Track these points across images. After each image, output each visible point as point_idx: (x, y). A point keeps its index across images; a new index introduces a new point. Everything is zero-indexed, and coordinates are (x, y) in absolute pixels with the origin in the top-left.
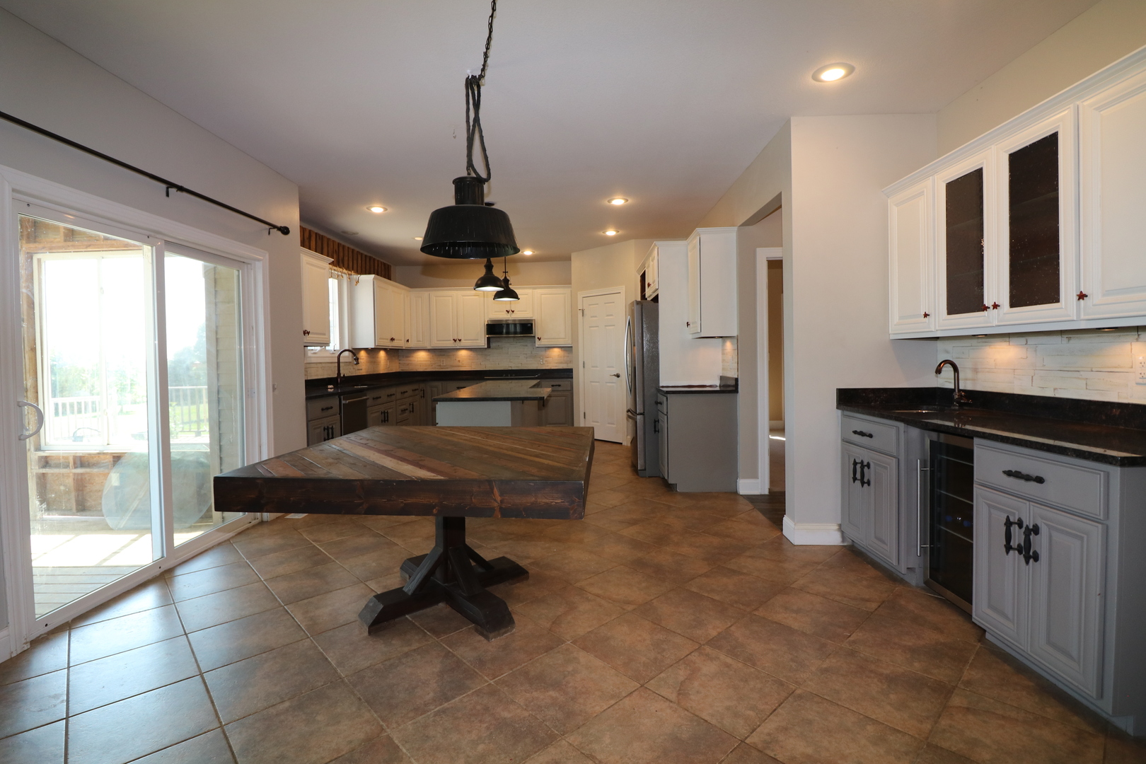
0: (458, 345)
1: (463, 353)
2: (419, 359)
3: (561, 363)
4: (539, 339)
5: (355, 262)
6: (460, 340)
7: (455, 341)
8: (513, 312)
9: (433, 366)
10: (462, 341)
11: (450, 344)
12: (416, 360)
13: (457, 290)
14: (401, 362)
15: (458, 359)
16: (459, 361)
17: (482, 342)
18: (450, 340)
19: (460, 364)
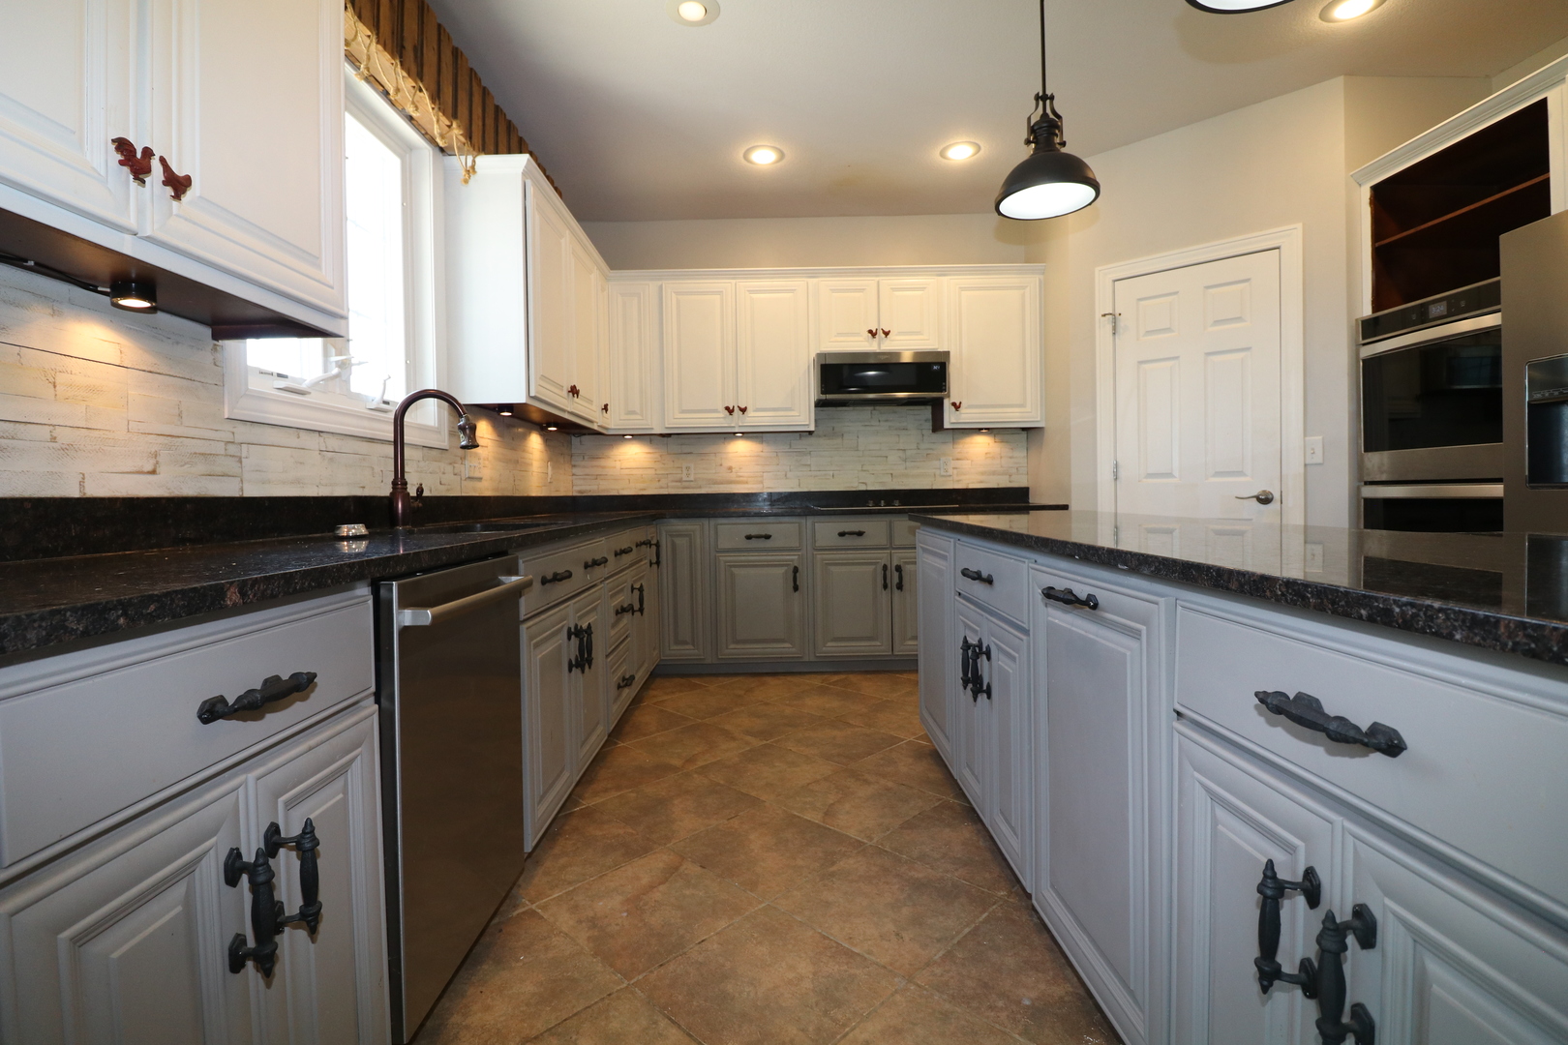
0: (737, 422)
1: (741, 448)
2: (625, 465)
3: (994, 473)
4: (957, 406)
5: (463, 96)
6: (744, 410)
7: (730, 411)
8: (887, 334)
9: (663, 482)
10: (750, 413)
11: (717, 421)
12: (618, 465)
13: (734, 276)
14: (575, 471)
15: (727, 464)
16: (730, 468)
17: (802, 414)
18: (715, 411)
19: (733, 476)
